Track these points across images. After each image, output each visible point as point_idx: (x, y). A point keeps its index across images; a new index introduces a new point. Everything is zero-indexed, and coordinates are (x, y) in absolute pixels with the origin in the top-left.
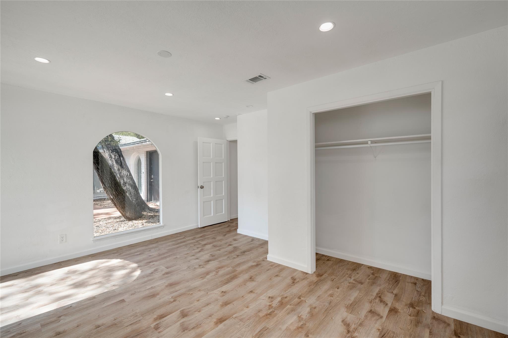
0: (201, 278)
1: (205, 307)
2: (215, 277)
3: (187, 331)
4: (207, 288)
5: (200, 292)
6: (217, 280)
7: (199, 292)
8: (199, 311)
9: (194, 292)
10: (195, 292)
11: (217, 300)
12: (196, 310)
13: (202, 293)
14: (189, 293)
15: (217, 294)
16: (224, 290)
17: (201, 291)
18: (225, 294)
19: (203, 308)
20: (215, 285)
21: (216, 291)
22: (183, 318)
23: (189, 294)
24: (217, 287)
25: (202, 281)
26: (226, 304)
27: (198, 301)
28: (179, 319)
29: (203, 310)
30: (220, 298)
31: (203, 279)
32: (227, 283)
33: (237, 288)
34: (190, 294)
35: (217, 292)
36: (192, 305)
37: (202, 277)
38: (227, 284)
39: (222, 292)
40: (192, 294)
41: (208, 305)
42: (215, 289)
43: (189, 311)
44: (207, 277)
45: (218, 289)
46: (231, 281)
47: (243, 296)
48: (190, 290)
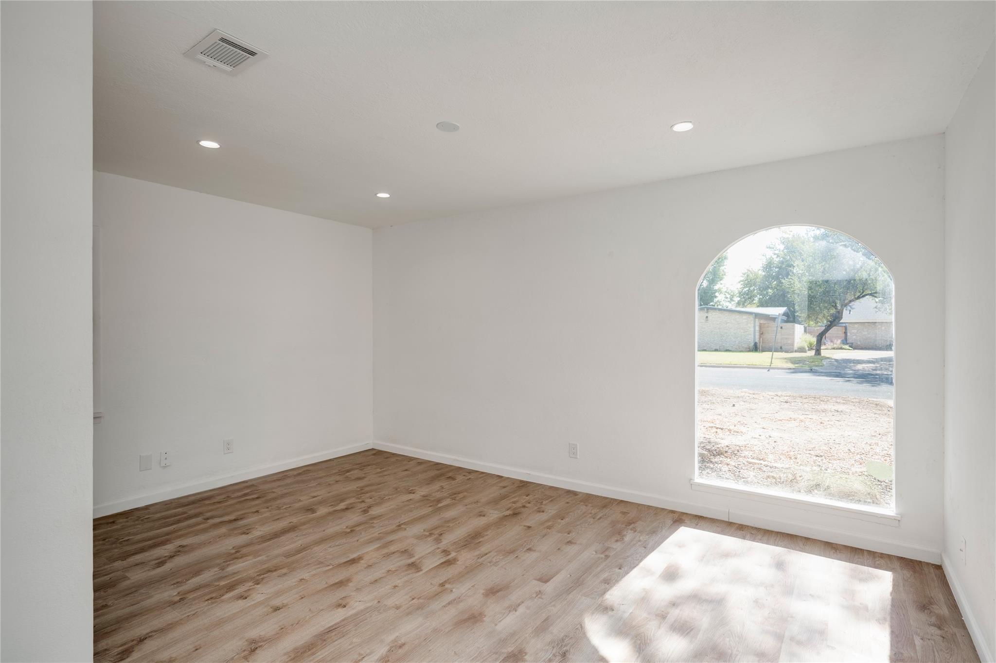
0: (404, 644)
1: (382, 578)
2: (362, 652)
3: (402, 550)
4: (381, 613)
5: (396, 605)
6: (354, 640)
7: (397, 603)
8: (389, 571)
9: (410, 603)
10: (407, 604)
11: (358, 590)
12: (394, 573)
13: (390, 602)
14: (421, 601)
15: (357, 601)
16: (340, 610)
17: (393, 607)
18: (340, 602)
19: (383, 575)
20: (361, 622)
21: (360, 607)
22: (413, 562)
23: (418, 599)
24: (356, 620)
25: (397, 634)
26: (341, 584)
27: (395, 587)
28: (419, 561)
29: (383, 573)
30: (352, 594)
31: (395, 641)
32: (330, 630)
33: (307, 617)
34: (417, 597)
35: (357, 605)
36: (406, 578)
37: (400, 647)
38: (329, 627)
39: (345, 606)
40: (413, 599)
41: (376, 581)
42: (362, 611)
43: (406, 570)
44: (387, 648)
45: (353, 612)
46: (315, 636)
47: (302, 598)
48: (420, 607)
